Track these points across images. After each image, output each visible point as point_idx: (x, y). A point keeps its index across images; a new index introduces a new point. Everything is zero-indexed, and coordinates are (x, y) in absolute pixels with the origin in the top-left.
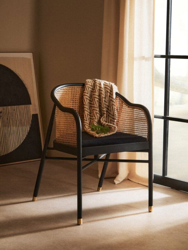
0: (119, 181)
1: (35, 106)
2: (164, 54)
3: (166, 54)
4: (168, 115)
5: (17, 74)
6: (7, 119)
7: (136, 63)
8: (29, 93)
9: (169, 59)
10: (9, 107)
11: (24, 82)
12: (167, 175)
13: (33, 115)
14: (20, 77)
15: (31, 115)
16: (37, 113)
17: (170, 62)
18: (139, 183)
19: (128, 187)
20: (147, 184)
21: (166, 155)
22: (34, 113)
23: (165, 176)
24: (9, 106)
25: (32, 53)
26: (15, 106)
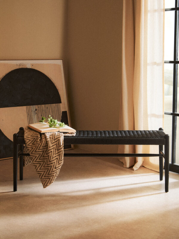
0: (137, 168)
1: (65, 104)
2: (173, 60)
3: (174, 60)
4: (176, 112)
5: (50, 78)
6: (42, 115)
7: (149, 68)
8: (60, 94)
9: (176, 65)
10: (43, 106)
11: (55, 85)
12: (175, 163)
13: (63, 112)
14: (52, 80)
15: (61, 112)
16: (66, 110)
17: (177, 67)
18: (152, 169)
19: (143, 173)
20: (159, 171)
21: (175, 146)
22: (64, 110)
23: (174, 164)
24: (43, 104)
25: (62, 60)
26: (48, 105)
